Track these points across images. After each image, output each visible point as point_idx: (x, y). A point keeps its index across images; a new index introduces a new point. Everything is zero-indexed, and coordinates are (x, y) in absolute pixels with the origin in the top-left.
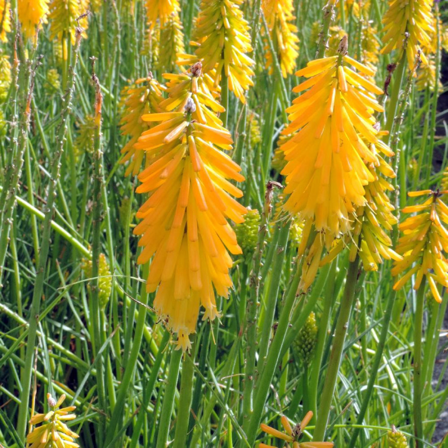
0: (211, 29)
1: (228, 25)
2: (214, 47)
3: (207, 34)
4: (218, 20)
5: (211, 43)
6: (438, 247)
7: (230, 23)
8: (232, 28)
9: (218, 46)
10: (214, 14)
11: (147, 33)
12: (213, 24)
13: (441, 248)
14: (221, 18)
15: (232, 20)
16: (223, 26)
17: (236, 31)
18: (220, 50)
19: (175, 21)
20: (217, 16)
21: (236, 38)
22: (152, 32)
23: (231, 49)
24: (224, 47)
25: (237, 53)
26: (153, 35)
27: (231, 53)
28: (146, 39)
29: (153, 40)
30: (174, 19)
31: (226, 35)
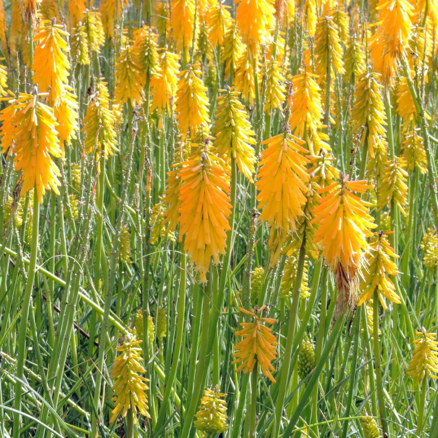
0: (223, 126)
1: (234, 124)
2: (225, 139)
3: (219, 130)
4: (227, 121)
5: (223, 136)
6: (382, 270)
7: (235, 122)
8: (236, 126)
9: (228, 138)
10: (224, 117)
11: (177, 146)
12: (224, 123)
13: (384, 270)
14: (229, 119)
15: (236, 121)
16: (231, 124)
17: (239, 128)
18: (229, 141)
19: (205, 131)
20: (226, 119)
21: (240, 132)
22: (183, 145)
23: (237, 140)
24: (232, 139)
25: (241, 143)
26: (184, 147)
27: (236, 143)
28: (176, 151)
29: (184, 152)
30: (204, 129)
31: (233, 131)
